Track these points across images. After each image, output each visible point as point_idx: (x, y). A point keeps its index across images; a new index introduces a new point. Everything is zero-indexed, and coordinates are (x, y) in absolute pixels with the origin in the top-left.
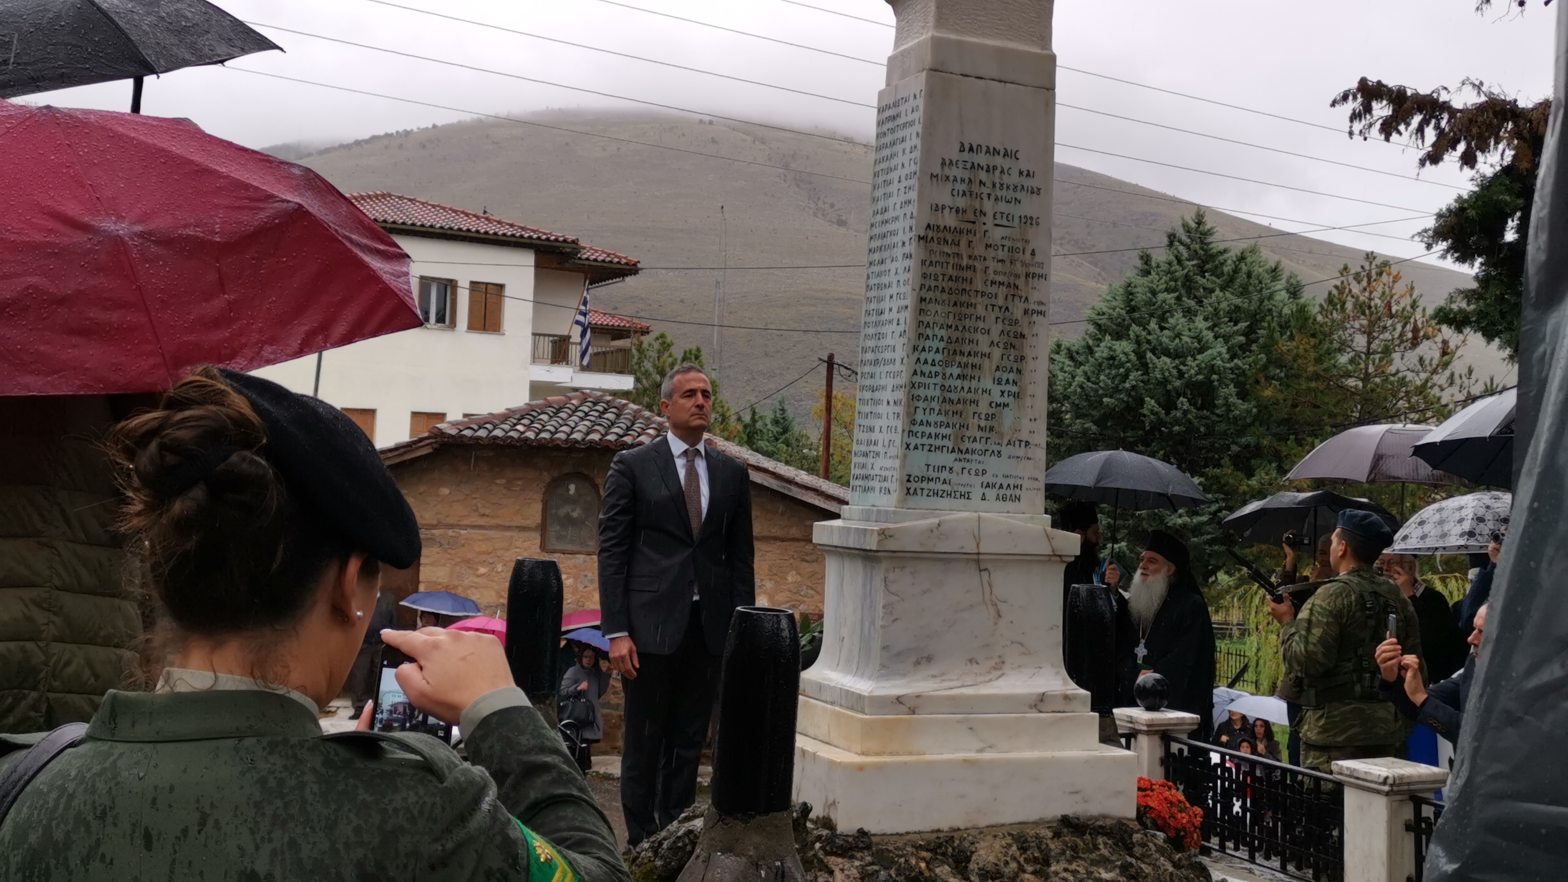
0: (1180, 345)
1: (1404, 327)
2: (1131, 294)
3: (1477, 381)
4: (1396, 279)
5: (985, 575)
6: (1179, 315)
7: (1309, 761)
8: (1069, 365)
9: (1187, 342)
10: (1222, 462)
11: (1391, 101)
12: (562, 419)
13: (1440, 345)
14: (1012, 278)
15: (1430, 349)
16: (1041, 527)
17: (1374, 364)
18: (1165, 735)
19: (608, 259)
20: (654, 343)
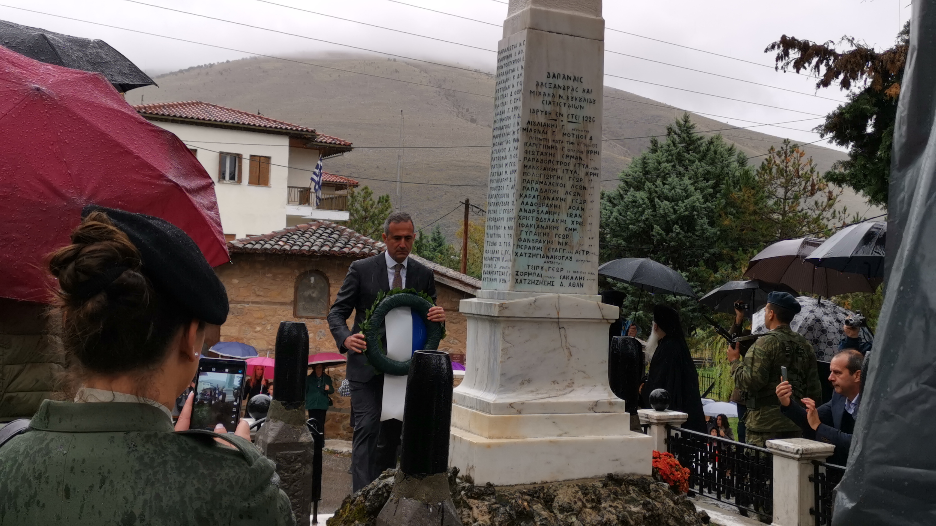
0: (675, 194)
1: (806, 184)
2: (646, 163)
3: (849, 215)
4: (802, 155)
5: (562, 331)
6: (674, 176)
7: (750, 441)
8: (610, 206)
9: (678, 193)
10: (699, 263)
11: (800, 49)
12: (306, 238)
13: (827, 194)
14: (578, 154)
15: (822, 196)
16: (596, 303)
17: (788, 205)
18: (667, 425)
19: (334, 142)
20: (361, 192)
